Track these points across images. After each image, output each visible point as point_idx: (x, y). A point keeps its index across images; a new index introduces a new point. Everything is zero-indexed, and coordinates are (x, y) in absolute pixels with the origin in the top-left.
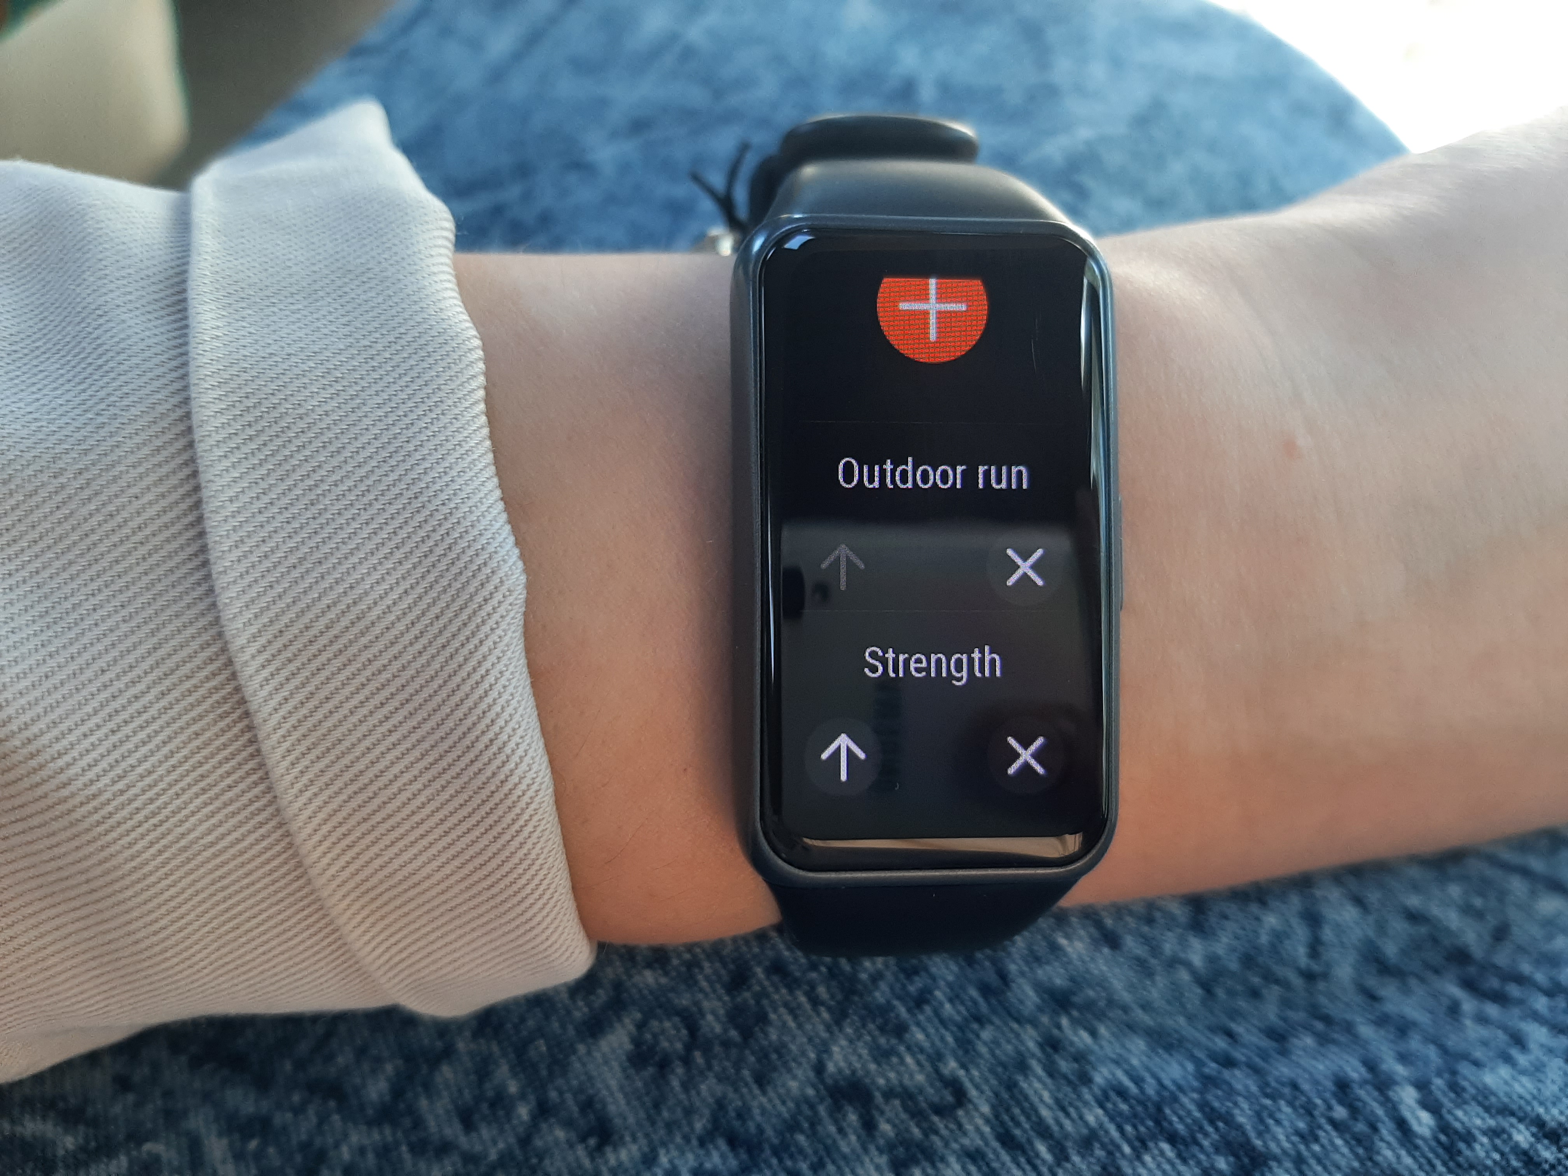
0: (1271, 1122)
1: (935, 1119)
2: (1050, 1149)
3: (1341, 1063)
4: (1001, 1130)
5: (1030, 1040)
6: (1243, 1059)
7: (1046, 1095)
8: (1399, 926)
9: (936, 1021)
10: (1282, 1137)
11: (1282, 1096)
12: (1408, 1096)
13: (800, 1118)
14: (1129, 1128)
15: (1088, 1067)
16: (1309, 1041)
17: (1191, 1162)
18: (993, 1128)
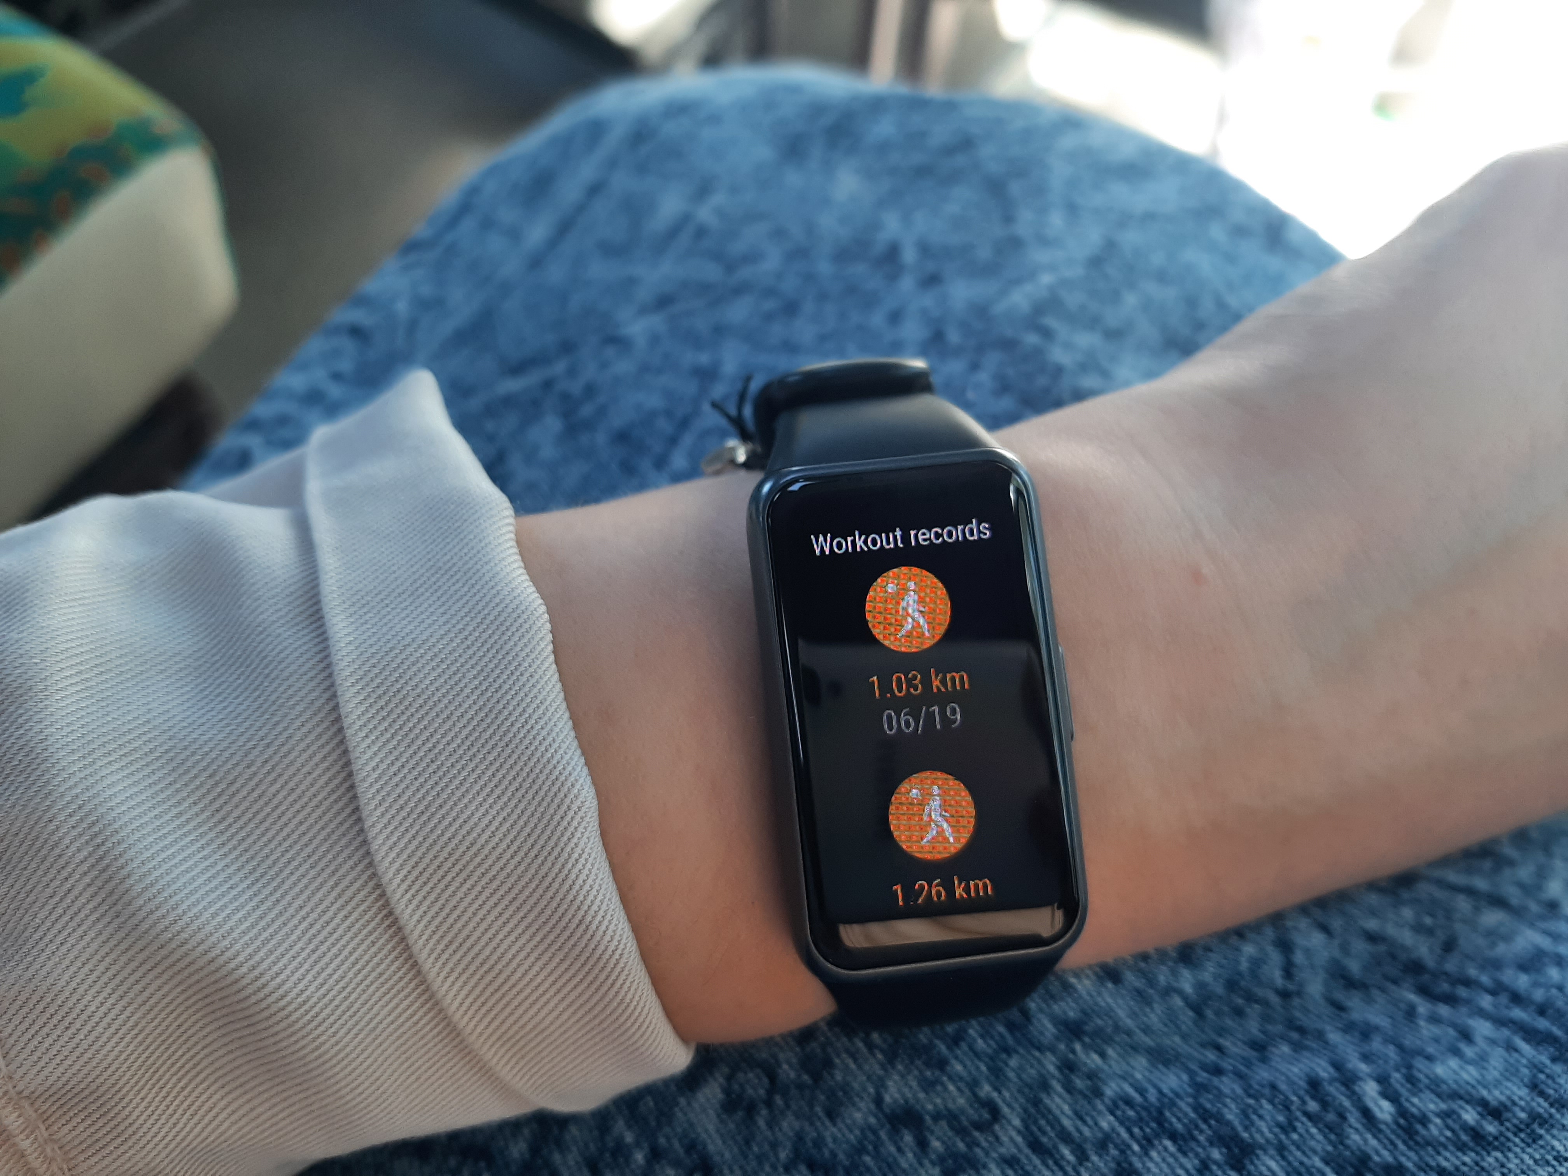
0: (1254, 1117)
1: (976, 1134)
2: (1073, 1152)
3: (1314, 1066)
4: (1031, 1139)
5: (1050, 1064)
6: (1231, 1068)
7: (1066, 1108)
8: (1360, 946)
9: (971, 1054)
10: (1265, 1130)
11: (1263, 1095)
12: (1370, 1089)
13: (866, 1143)
14: (1136, 1130)
15: (1100, 1084)
16: (1286, 1049)
17: (1191, 1155)
18: (1024, 1138)
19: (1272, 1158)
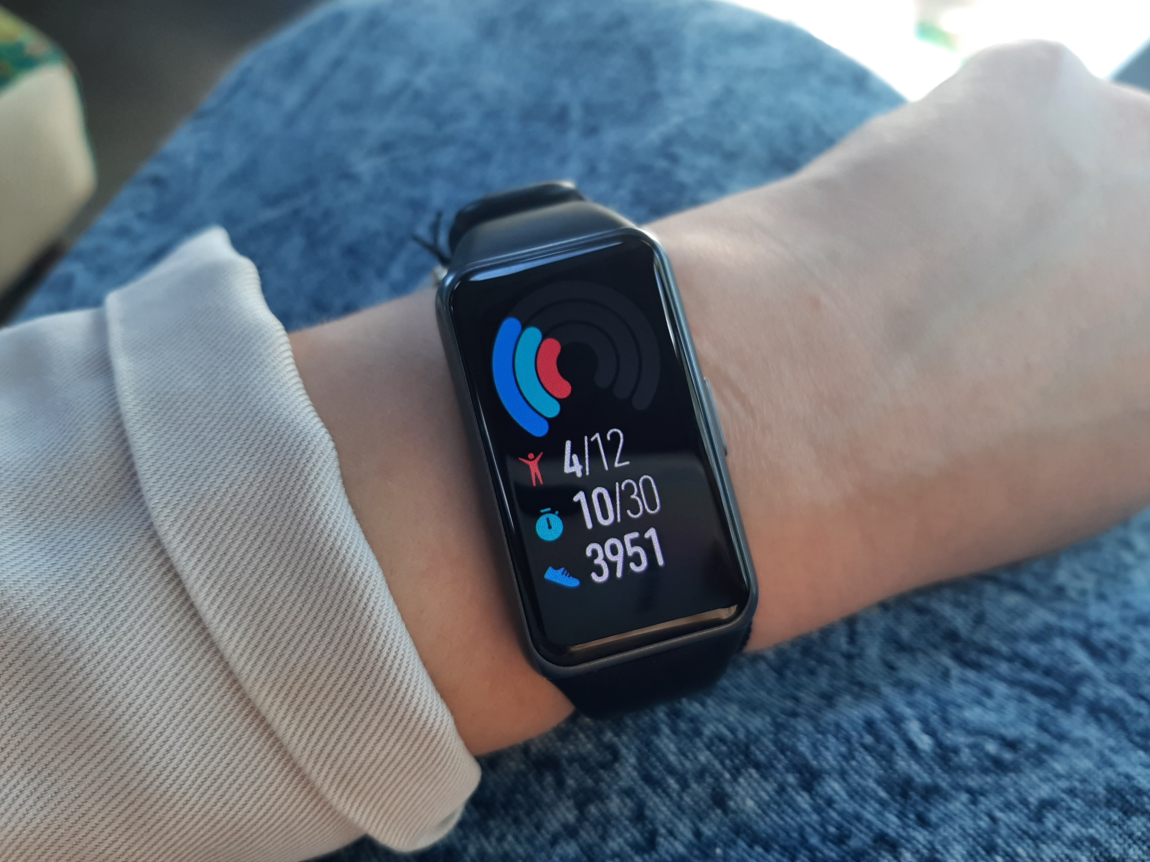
0: (822, 749)
1: (601, 772)
2: (678, 782)
3: (870, 710)
4: (644, 773)
6: (804, 712)
7: (672, 747)
10: (830, 758)
11: (829, 732)
12: (914, 728)
13: (518, 784)
14: (728, 762)
15: (700, 725)
16: (848, 698)
17: (771, 780)
18: (639, 772)
19: (835, 780)
